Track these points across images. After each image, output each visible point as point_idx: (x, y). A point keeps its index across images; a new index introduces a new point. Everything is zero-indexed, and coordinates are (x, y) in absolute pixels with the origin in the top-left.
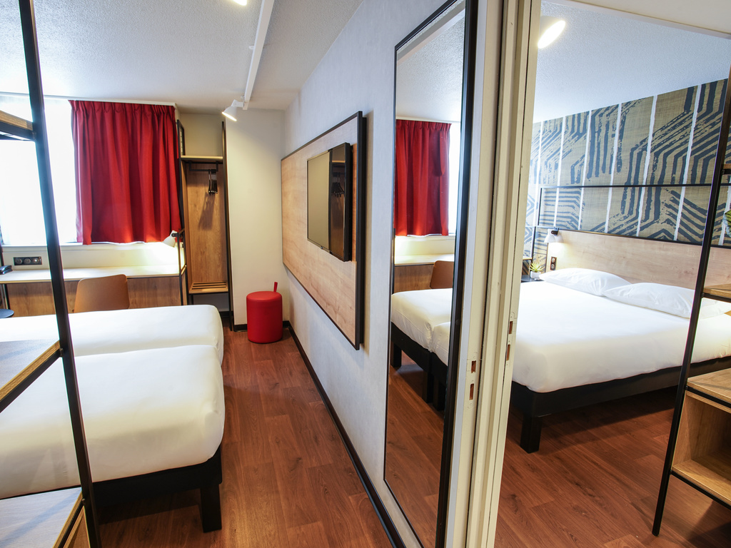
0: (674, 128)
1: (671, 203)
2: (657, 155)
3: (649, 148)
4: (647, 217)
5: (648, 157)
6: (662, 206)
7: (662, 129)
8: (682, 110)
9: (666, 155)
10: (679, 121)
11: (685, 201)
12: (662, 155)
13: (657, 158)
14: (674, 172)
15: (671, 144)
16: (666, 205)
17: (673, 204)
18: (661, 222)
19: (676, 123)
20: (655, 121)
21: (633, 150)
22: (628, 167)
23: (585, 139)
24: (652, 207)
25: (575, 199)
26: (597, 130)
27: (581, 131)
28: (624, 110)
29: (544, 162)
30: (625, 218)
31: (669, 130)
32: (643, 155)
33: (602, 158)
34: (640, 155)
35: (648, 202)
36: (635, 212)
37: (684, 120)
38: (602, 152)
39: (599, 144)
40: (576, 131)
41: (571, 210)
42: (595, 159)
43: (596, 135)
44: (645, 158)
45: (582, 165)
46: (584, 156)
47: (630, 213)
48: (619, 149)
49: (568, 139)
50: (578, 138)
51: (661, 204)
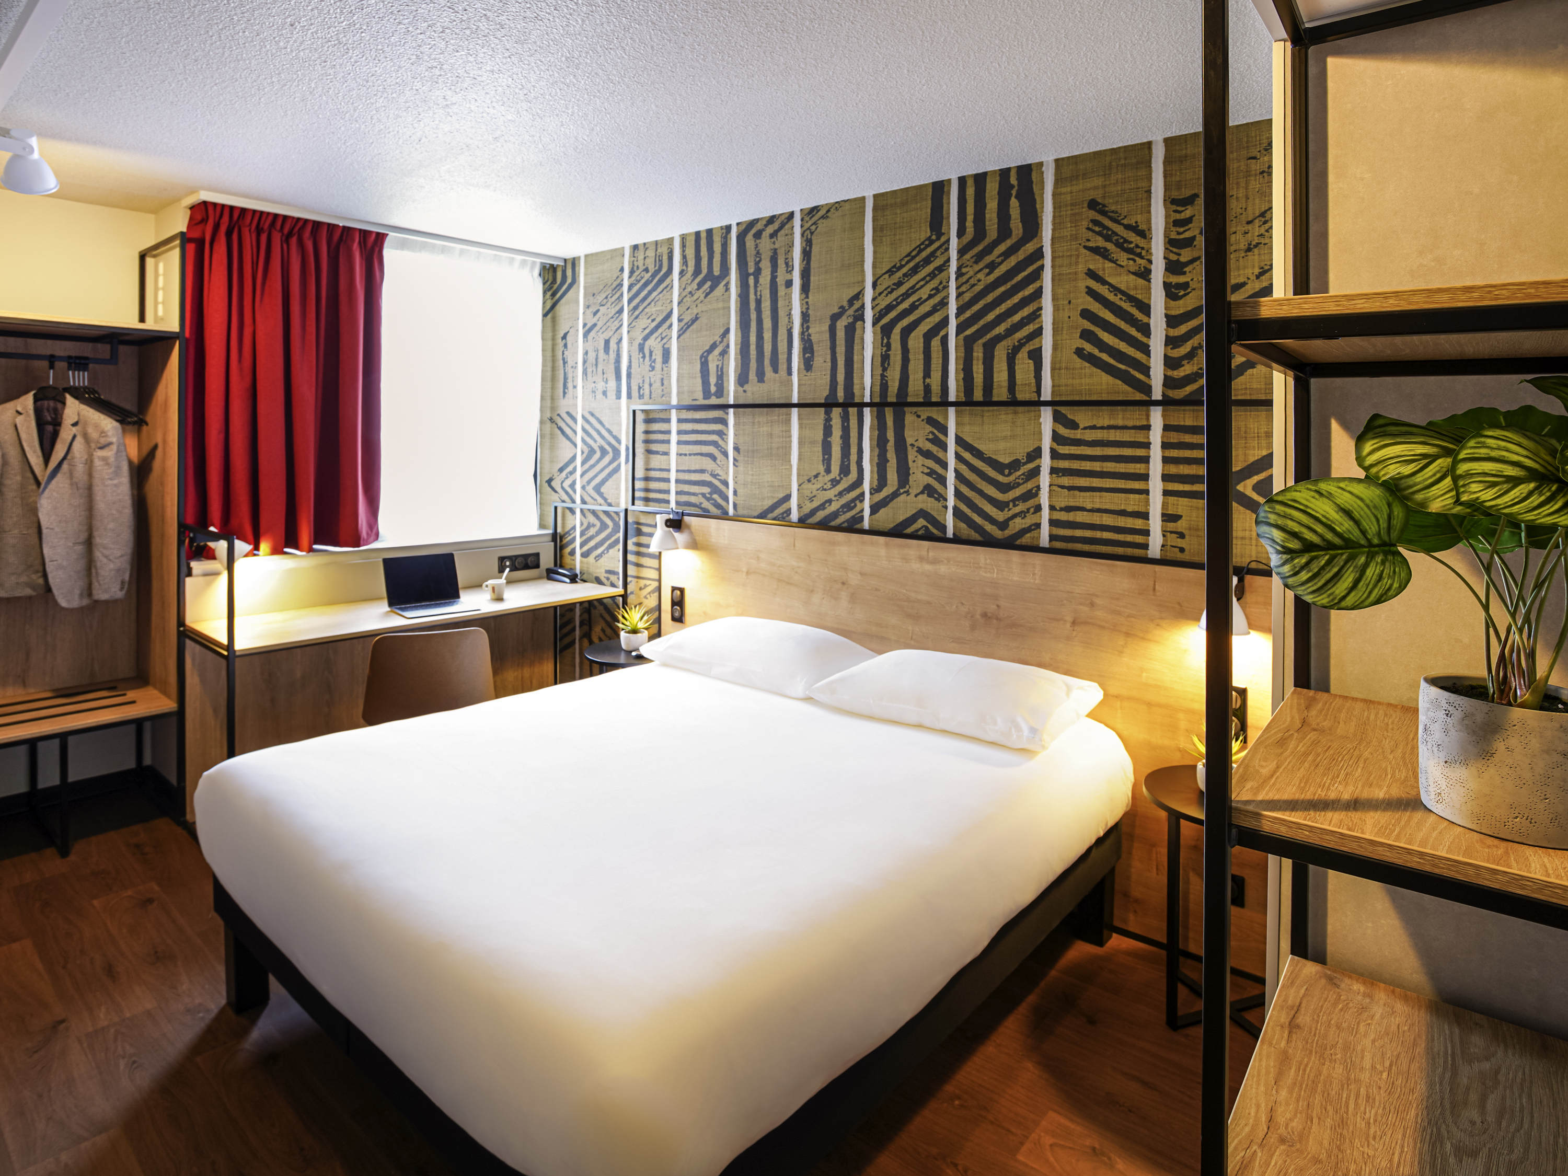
0: (915, 270)
1: (929, 446)
2: (886, 331)
3: (869, 315)
4: (882, 481)
5: (869, 335)
6: (912, 454)
7: (891, 272)
8: (925, 232)
9: (906, 333)
10: (924, 254)
11: (959, 441)
12: (897, 331)
13: (889, 338)
14: (927, 374)
15: (913, 307)
16: (920, 451)
17: (934, 449)
18: (913, 491)
19: (917, 259)
20: (875, 252)
21: (835, 318)
22: (829, 357)
23: (727, 289)
24: (891, 455)
25: (714, 437)
26: (751, 270)
27: (717, 271)
28: (807, 226)
29: (636, 344)
30: (835, 483)
31: (905, 275)
32: (858, 332)
33: (767, 336)
34: (851, 331)
35: (881, 443)
36: (854, 468)
37: (933, 254)
38: (767, 324)
39: (759, 302)
40: (705, 271)
41: (707, 464)
42: (753, 339)
43: (751, 280)
44: (863, 339)
45: (725, 353)
46: (727, 331)
47: (845, 470)
48: (805, 316)
49: (689, 289)
50: (712, 288)
51: (909, 448)
